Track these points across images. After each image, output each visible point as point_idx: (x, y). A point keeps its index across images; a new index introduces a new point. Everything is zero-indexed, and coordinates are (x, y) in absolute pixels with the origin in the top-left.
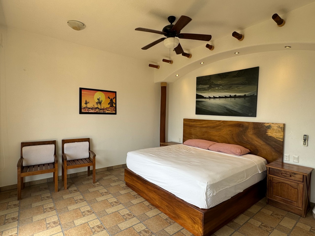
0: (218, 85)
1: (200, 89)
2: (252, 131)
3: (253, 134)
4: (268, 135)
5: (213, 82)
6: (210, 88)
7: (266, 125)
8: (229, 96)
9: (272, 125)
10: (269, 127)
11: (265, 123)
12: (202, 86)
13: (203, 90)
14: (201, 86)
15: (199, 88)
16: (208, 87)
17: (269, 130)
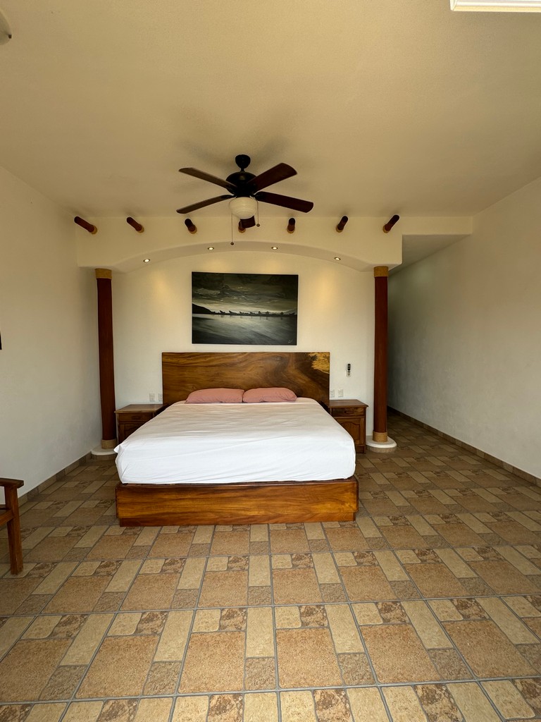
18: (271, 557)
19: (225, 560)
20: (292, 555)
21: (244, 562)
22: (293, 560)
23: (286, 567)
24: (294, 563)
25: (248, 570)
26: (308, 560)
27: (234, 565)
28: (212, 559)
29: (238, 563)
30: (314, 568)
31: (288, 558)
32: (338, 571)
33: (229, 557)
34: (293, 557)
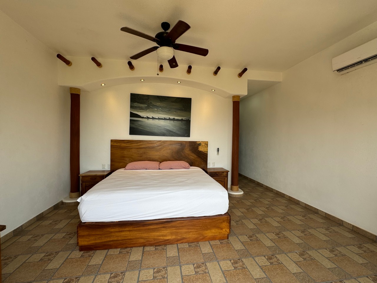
0: (157, 107)
1: (136, 107)
2: (188, 148)
3: (189, 150)
4: (199, 150)
5: (151, 103)
6: (148, 108)
7: (198, 143)
8: (168, 118)
9: (202, 143)
10: (200, 144)
11: (197, 142)
12: (138, 104)
13: (140, 109)
14: (136, 104)
15: (134, 106)
16: (146, 107)
17: (200, 146)
18: (181, 267)
19: (151, 271)
20: (194, 265)
21: (164, 272)
22: (195, 268)
23: (191, 273)
24: (196, 270)
25: (167, 278)
26: (204, 268)
27: (157, 275)
28: (143, 271)
29: (160, 273)
30: (208, 273)
31: (192, 267)
32: (224, 274)
33: (154, 269)
34: (195, 266)
